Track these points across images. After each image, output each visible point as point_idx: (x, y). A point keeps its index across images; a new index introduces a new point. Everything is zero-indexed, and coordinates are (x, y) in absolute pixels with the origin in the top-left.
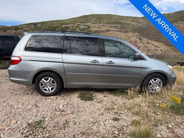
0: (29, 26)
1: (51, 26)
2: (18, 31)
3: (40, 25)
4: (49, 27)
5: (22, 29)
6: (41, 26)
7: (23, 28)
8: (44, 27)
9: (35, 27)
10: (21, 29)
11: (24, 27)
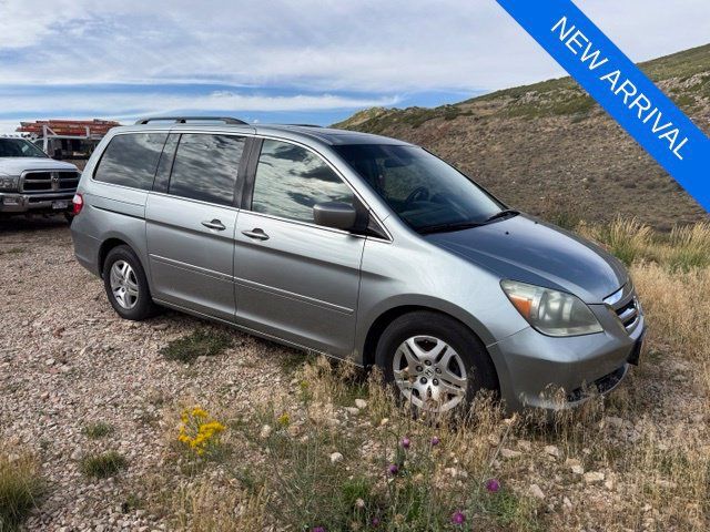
0: (494, 102)
1: (575, 96)
2: (454, 123)
3: (534, 95)
4: (568, 100)
5: (470, 113)
6: (536, 98)
7: (474, 111)
8: (545, 102)
9: (514, 102)
10: (465, 115)
11: (478, 108)
